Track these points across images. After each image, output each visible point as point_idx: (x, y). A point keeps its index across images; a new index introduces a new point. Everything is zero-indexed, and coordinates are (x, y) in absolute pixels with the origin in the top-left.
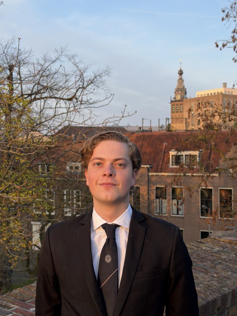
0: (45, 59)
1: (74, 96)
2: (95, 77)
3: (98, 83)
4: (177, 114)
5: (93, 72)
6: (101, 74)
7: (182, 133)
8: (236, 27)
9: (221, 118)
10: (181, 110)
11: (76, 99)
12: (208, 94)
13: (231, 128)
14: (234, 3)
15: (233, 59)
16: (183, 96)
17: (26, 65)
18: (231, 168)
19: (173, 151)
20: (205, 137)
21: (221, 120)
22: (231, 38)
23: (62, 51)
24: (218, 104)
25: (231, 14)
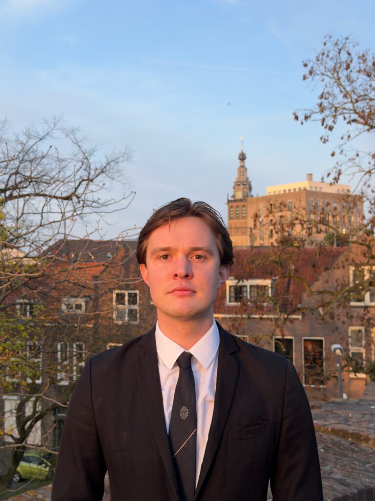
0: (28, 134)
1: (73, 194)
2: (108, 164)
3: (112, 172)
4: (237, 221)
5: (105, 155)
6: (118, 158)
7: (246, 251)
8: (324, 90)
9: (304, 229)
10: (244, 215)
11: (78, 197)
12: (285, 191)
13: (320, 244)
14: (322, 52)
15: (321, 139)
16: (246, 194)
18: (320, 306)
19: (231, 280)
20: (280, 259)
21: (305, 231)
22: (317, 107)
23: (55, 123)
24: (299, 207)
25: (316, 70)
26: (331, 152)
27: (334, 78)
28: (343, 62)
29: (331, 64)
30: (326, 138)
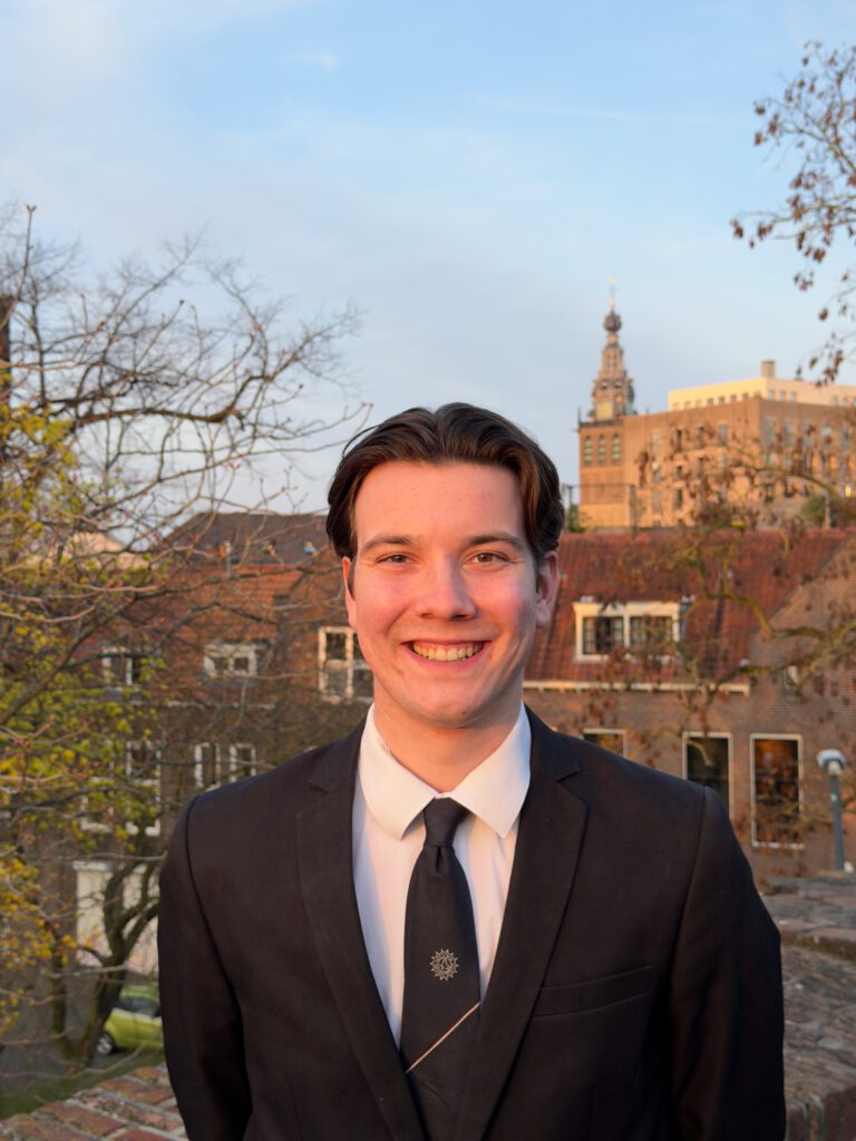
0: (126, 274)
1: (230, 409)
2: (308, 340)
3: (317, 360)
4: (602, 470)
5: (300, 321)
6: (330, 328)
7: (621, 538)
8: (804, 167)
9: (757, 486)
10: (616, 456)
11: (240, 417)
12: (710, 400)
13: (792, 521)
14: (798, 80)
15: (796, 279)
16: (621, 408)
17: (59, 296)
18: (792, 664)
19: (587, 602)
20: (699, 555)
21: (757, 492)
22: (788, 206)
23: (187, 248)
24: (745, 437)
25: (785, 121)
26: (819, 310)
27: (827, 140)
28: (848, 104)
29: (819, 108)
30: (808, 278)
